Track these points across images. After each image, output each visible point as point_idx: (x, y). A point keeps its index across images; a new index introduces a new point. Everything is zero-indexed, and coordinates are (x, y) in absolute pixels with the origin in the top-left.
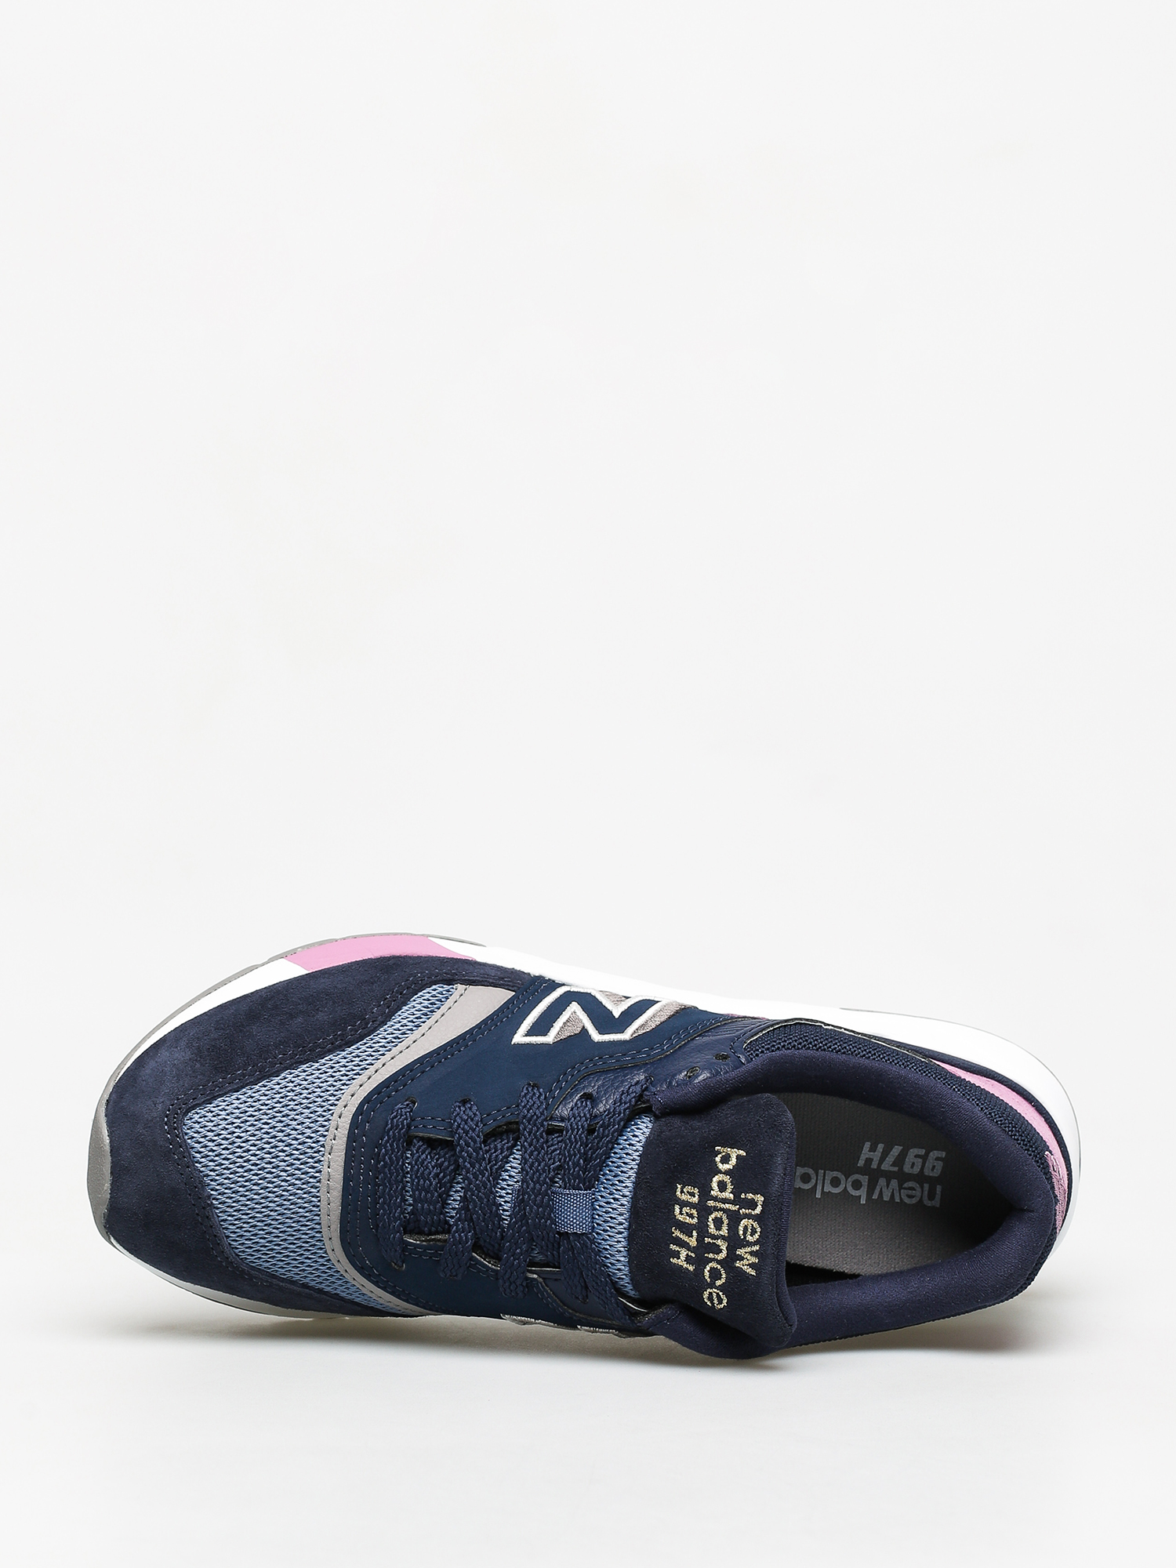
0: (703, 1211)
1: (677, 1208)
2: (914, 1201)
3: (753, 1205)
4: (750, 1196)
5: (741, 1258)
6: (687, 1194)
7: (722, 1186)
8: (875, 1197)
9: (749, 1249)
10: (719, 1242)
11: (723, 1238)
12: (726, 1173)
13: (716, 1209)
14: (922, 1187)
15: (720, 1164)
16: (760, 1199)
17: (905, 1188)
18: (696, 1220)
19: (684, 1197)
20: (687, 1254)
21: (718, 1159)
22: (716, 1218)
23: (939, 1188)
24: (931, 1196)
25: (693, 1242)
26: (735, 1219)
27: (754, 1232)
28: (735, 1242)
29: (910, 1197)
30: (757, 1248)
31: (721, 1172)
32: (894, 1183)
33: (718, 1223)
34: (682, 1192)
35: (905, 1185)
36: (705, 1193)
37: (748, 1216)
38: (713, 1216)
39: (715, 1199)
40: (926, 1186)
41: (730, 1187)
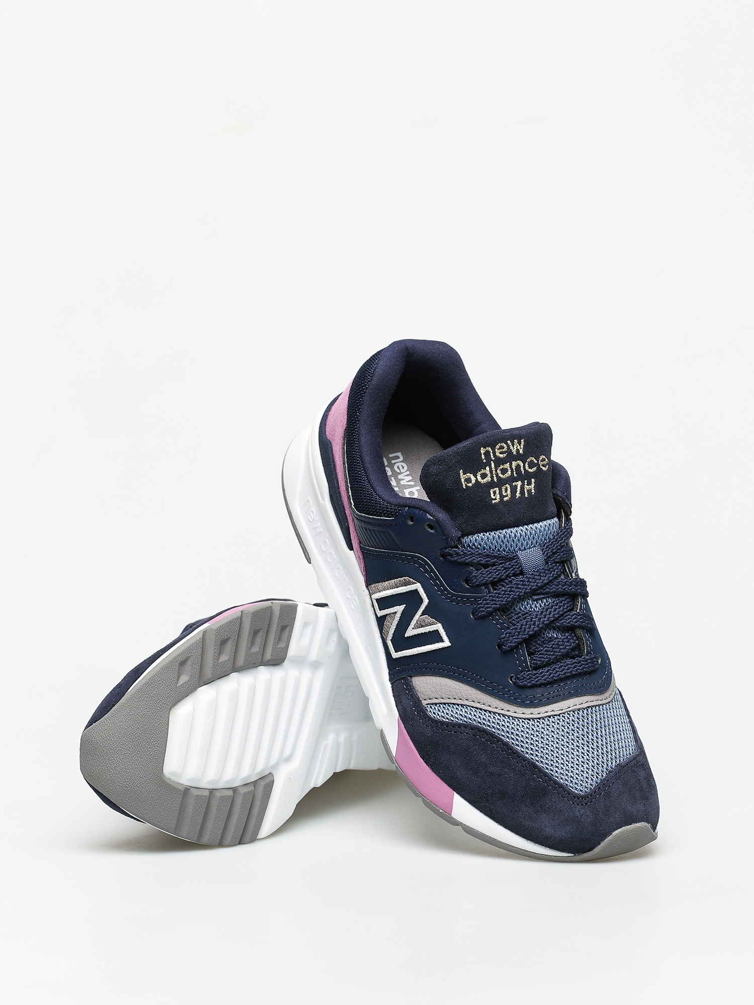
0: (500, 483)
1: (505, 499)
2: (404, 464)
3: (487, 454)
4: (483, 457)
5: (518, 451)
6: (495, 496)
7: (484, 476)
8: (413, 483)
9: (511, 447)
10: (514, 467)
11: (511, 465)
12: (476, 476)
13: (497, 475)
14: (395, 463)
15: (472, 482)
16: (483, 451)
17: (400, 471)
18: (507, 485)
19: (498, 496)
20: (527, 485)
21: (470, 485)
22: (502, 474)
23: (391, 456)
24: (398, 457)
25: (519, 484)
26: (499, 462)
27: (502, 447)
28: (510, 457)
29: (403, 468)
30: (509, 442)
31: (477, 480)
32: (400, 477)
33: (504, 471)
34: (496, 499)
35: (398, 471)
36: (491, 485)
37: (494, 453)
38: (501, 476)
39: (492, 477)
40: (393, 462)
41: (483, 471)
